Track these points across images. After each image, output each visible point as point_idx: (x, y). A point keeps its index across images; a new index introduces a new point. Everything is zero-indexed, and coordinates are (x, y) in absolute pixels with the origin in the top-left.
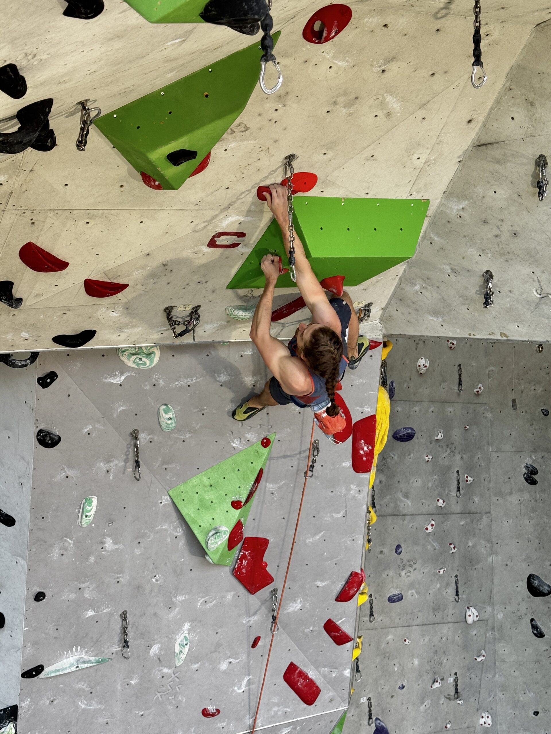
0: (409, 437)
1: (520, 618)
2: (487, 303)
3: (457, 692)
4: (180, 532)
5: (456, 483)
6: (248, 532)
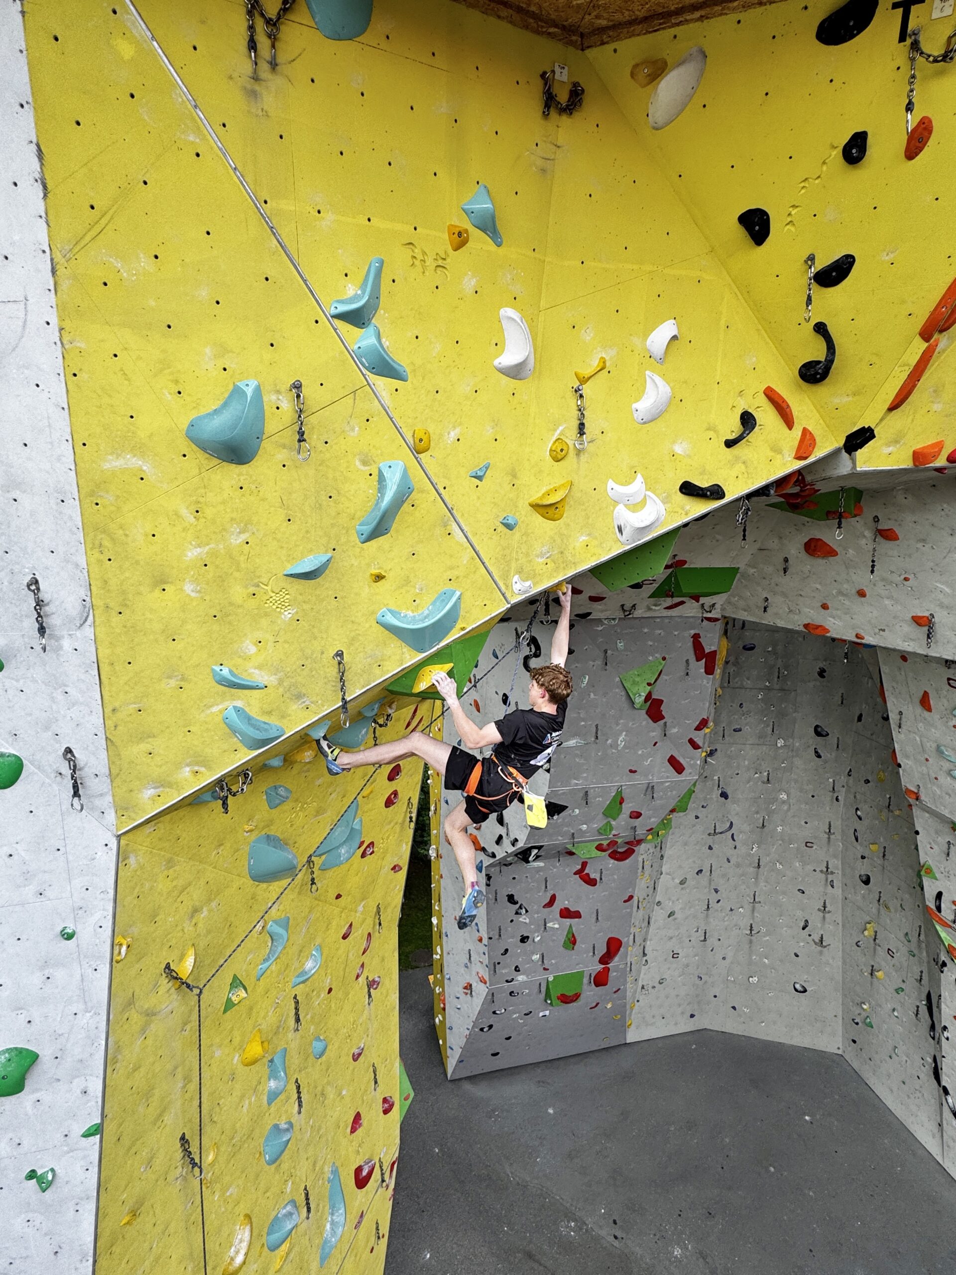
0: (752, 649)
1: (809, 747)
2: (765, 611)
3: (768, 780)
4: (623, 693)
5: (777, 674)
6: (654, 697)
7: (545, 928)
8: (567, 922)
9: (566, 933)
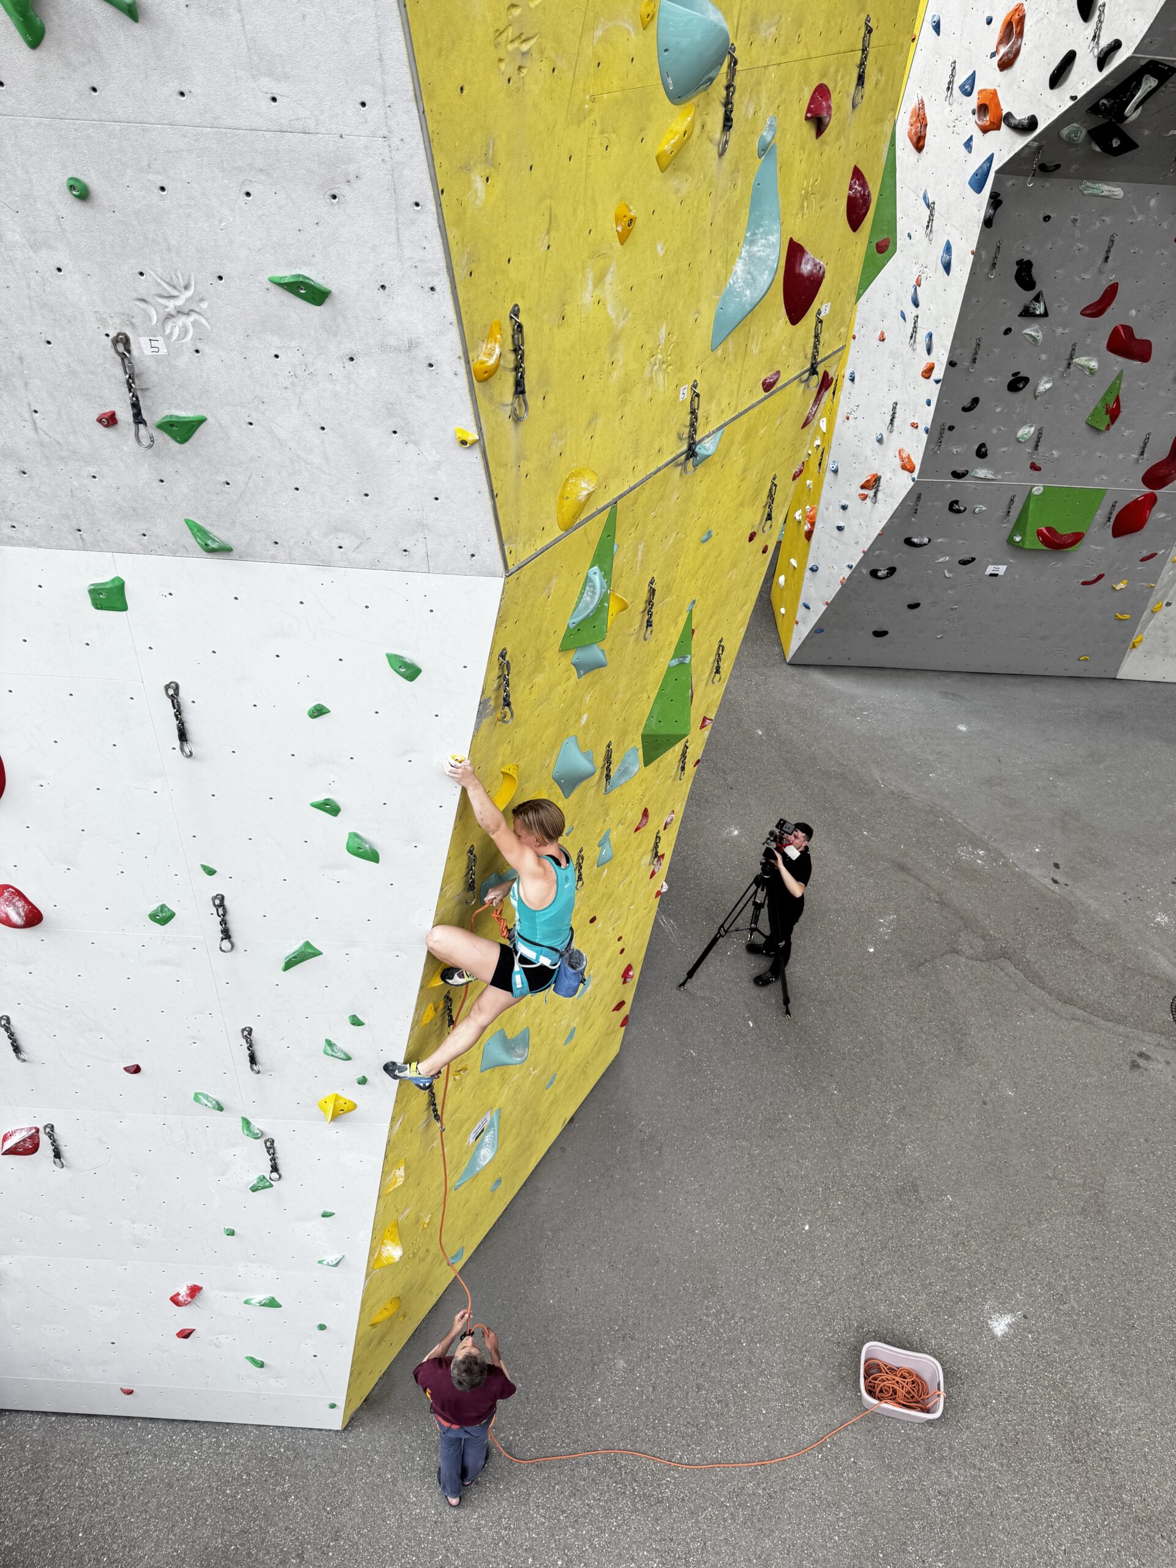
7: (1069, 364)
8: (1119, 363)
9: (1103, 391)
